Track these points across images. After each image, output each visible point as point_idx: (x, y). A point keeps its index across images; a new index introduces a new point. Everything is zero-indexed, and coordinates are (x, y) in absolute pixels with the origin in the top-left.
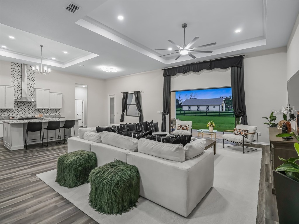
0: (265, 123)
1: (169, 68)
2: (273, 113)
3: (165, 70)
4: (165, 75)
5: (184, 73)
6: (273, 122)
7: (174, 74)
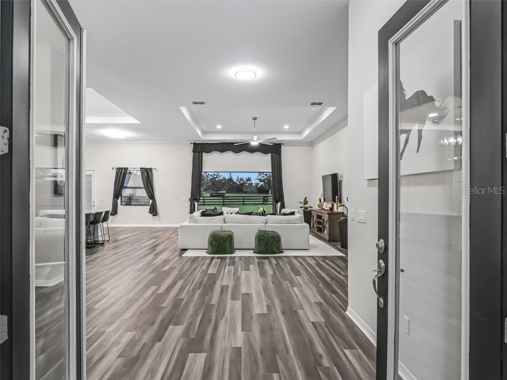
0: (301, 207)
1: (201, 142)
2: (306, 198)
3: (194, 144)
4: (194, 151)
5: (222, 152)
6: (306, 206)
7: (208, 152)
